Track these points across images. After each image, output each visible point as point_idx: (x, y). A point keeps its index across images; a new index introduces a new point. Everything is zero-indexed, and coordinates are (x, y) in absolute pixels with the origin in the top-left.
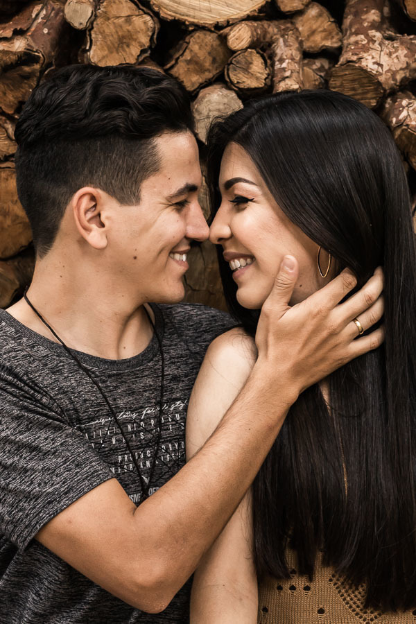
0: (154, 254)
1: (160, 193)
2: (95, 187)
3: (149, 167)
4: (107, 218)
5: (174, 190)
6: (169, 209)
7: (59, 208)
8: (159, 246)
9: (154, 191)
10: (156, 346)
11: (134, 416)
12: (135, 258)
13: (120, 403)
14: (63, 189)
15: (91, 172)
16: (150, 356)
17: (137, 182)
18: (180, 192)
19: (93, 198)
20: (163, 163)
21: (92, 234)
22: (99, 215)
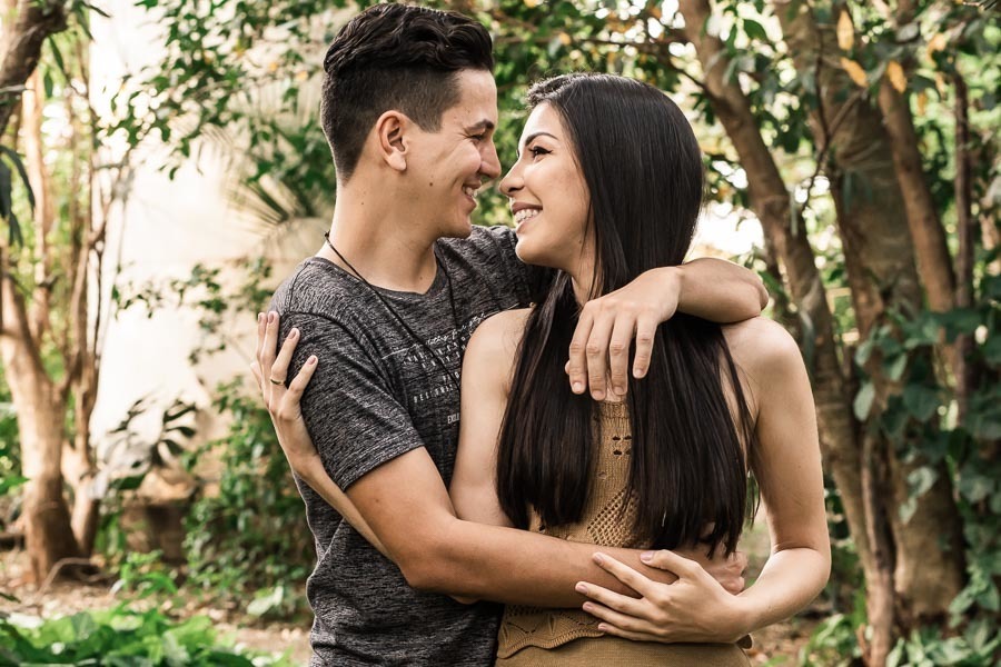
0: (449, 181)
1: (460, 124)
2: (400, 112)
3: (451, 99)
4: (408, 143)
5: (472, 124)
6: (467, 141)
7: (363, 130)
8: (455, 175)
9: (454, 122)
10: (443, 274)
11: (445, 338)
12: (431, 184)
13: (425, 331)
14: (369, 113)
15: (397, 98)
16: (441, 284)
17: (439, 112)
18: (479, 126)
19: (396, 121)
20: (465, 97)
21: (393, 155)
22: (400, 139)
